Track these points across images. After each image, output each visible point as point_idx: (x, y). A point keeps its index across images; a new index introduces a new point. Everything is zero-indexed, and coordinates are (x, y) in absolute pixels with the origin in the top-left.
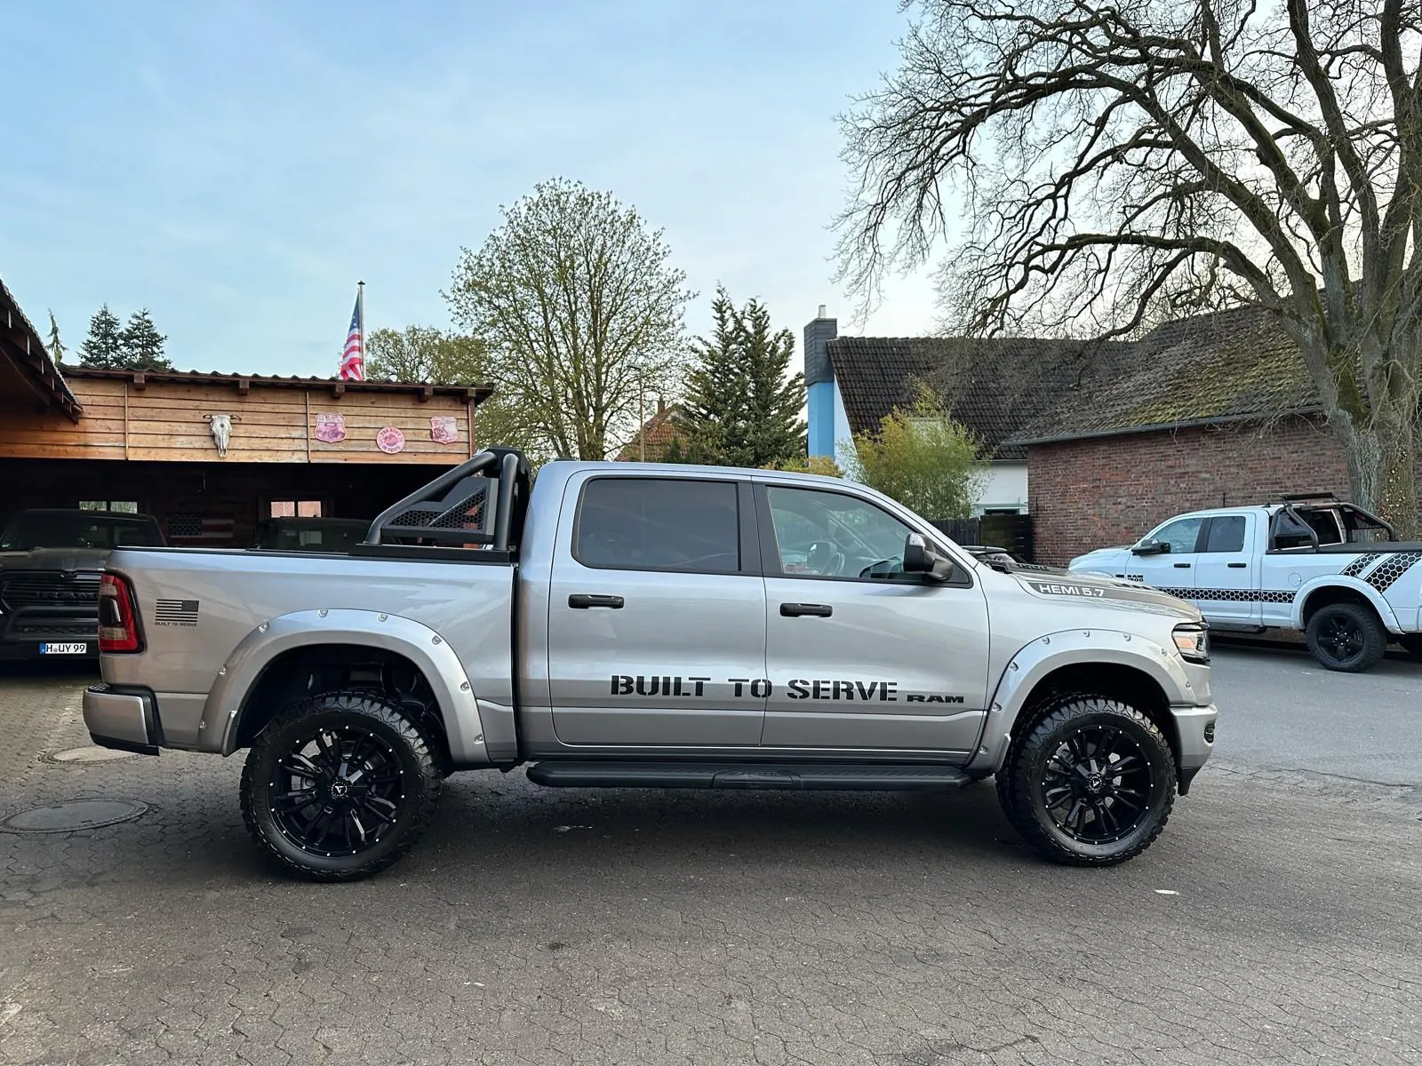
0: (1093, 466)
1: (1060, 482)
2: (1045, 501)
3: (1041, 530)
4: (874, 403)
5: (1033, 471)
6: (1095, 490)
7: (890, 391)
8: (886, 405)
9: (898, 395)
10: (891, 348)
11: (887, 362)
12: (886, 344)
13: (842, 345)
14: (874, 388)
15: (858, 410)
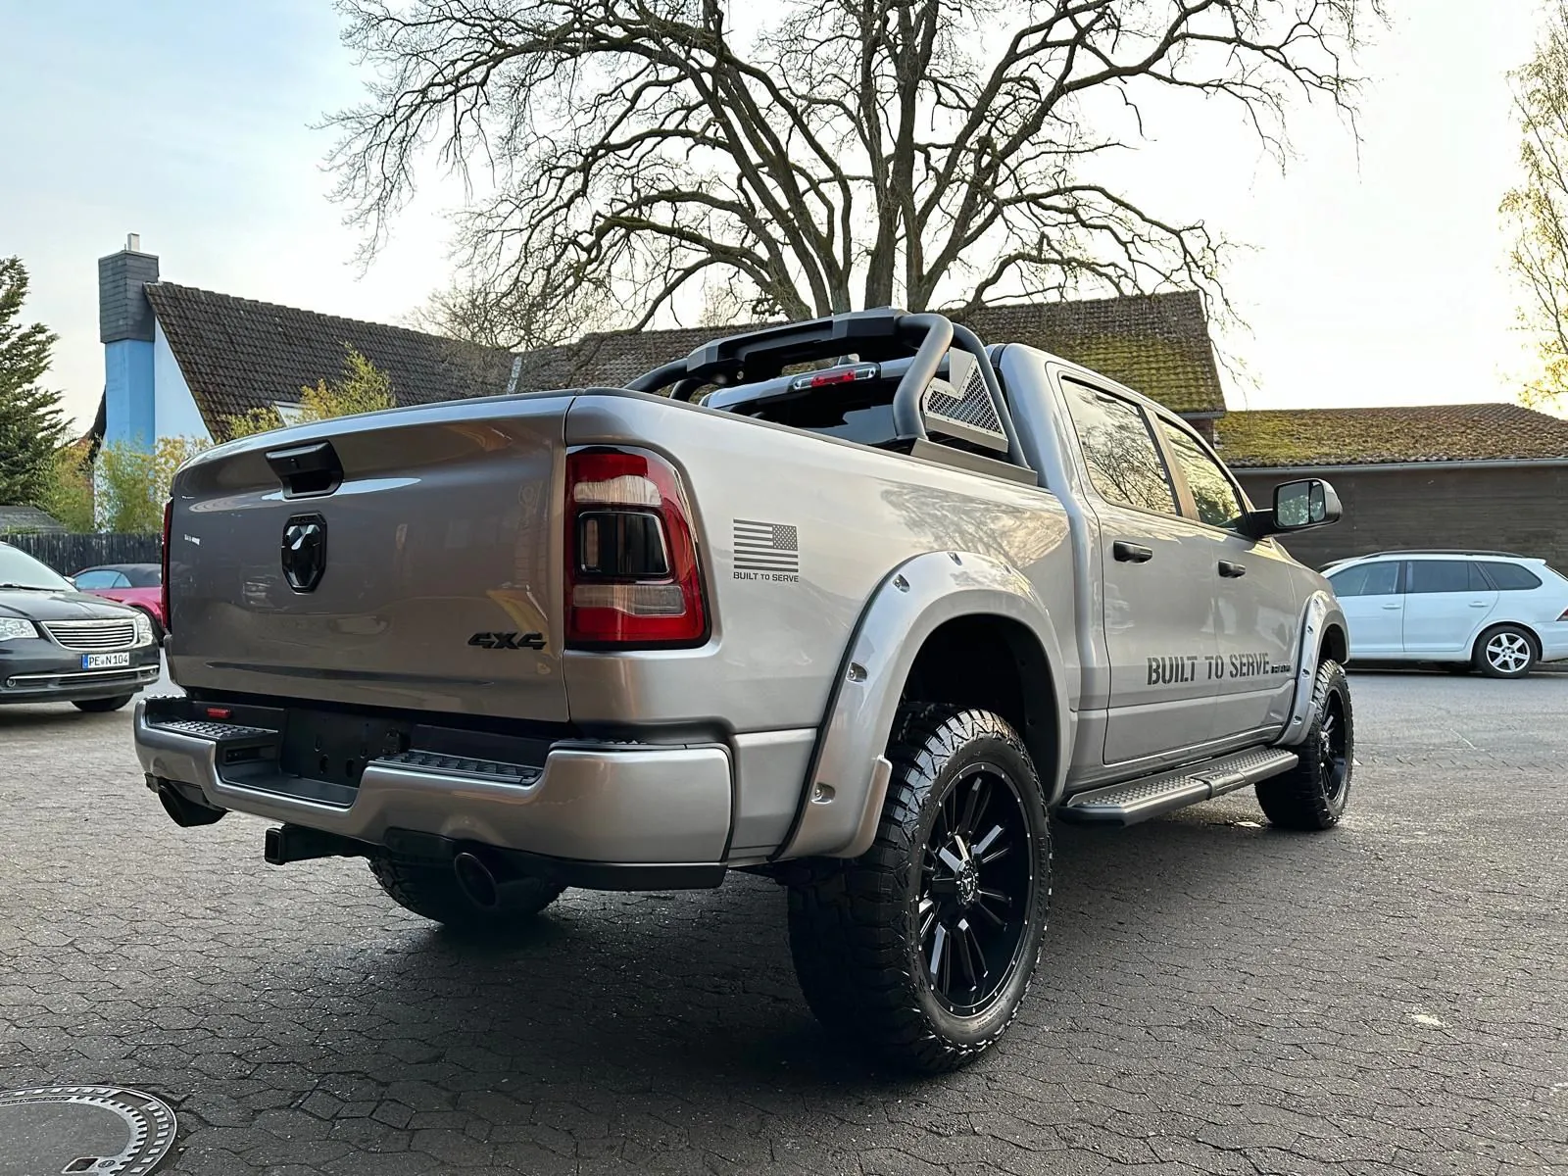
4: (226, 377)
7: (245, 366)
8: (243, 383)
9: (257, 371)
10: (238, 310)
11: (235, 327)
12: (229, 303)
13: (168, 294)
14: (223, 359)
15: (205, 383)
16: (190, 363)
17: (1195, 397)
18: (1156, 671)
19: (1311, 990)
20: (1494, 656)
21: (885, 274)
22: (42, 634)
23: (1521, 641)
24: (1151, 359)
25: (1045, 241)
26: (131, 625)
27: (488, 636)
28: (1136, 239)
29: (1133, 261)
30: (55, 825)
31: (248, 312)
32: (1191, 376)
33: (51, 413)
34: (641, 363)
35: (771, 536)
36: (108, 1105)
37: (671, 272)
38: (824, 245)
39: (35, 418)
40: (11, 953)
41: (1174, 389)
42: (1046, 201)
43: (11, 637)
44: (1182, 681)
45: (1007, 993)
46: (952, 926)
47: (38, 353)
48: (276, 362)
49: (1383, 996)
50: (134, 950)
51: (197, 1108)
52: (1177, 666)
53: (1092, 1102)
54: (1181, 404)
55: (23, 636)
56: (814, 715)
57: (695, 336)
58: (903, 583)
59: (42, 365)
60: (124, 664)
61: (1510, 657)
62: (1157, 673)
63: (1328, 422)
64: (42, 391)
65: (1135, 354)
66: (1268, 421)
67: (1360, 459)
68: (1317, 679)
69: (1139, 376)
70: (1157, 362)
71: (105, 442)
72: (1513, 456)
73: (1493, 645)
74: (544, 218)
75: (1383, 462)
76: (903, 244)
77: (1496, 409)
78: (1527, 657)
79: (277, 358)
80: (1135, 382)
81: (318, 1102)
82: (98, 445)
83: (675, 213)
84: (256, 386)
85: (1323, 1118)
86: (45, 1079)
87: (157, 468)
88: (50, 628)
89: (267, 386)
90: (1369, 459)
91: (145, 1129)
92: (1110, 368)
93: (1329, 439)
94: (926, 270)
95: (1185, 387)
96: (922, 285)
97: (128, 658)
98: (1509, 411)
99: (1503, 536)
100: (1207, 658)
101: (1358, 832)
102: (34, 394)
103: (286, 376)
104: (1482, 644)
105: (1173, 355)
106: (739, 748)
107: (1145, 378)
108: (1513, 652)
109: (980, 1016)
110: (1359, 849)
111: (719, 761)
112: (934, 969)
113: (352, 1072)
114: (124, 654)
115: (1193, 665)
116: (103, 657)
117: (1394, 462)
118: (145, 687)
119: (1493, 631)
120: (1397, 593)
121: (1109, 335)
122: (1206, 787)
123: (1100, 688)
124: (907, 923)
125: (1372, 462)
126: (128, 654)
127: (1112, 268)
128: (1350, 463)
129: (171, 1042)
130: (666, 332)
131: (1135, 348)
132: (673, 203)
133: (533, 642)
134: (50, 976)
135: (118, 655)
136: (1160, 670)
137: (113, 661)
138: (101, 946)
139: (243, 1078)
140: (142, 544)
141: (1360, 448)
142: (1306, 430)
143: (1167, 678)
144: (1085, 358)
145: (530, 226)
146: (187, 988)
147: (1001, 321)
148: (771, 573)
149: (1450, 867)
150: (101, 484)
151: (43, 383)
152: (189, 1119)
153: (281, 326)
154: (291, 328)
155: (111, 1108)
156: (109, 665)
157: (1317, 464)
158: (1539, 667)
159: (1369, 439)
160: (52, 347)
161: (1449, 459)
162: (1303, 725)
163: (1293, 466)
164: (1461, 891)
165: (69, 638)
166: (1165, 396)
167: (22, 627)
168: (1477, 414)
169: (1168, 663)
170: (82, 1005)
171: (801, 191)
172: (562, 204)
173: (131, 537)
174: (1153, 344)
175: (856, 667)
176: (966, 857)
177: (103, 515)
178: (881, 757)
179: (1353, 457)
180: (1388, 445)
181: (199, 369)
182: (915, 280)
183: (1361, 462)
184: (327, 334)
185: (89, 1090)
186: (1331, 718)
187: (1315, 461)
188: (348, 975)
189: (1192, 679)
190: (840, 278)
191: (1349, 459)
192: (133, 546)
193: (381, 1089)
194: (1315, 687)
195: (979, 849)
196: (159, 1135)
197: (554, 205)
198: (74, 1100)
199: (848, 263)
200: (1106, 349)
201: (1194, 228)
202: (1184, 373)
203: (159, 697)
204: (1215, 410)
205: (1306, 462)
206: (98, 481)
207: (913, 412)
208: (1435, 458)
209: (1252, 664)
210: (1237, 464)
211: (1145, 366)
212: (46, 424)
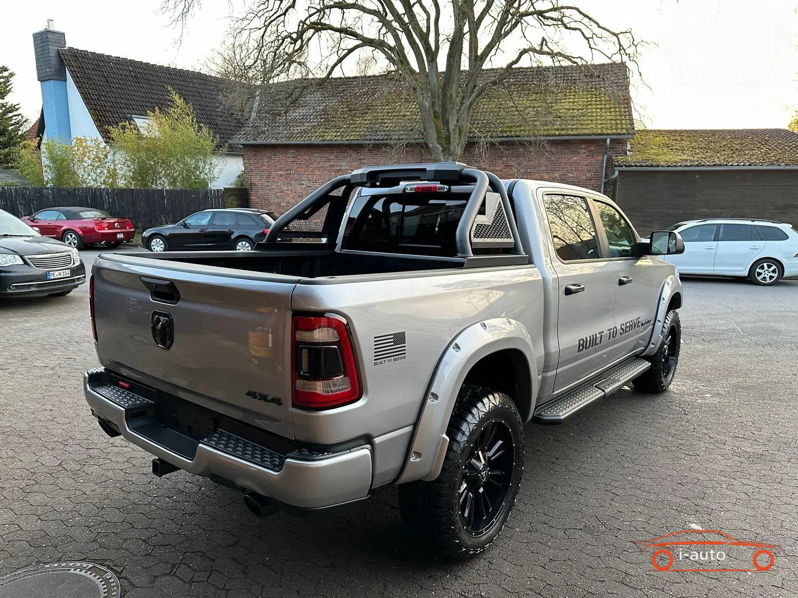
0: (287, 161)
1: (265, 169)
2: (256, 180)
3: (254, 197)
4: (106, 101)
5: (247, 161)
6: (288, 175)
7: (116, 95)
8: (115, 104)
9: (122, 98)
10: (109, 63)
11: (109, 73)
12: (104, 59)
13: (71, 54)
14: (103, 91)
15: (95, 105)
16: (86, 94)
17: (619, 126)
18: (583, 345)
19: (643, 505)
20: (759, 274)
21: (457, 55)
22: (25, 263)
23: (774, 267)
24: (598, 103)
25: (544, 42)
26: (70, 255)
27: (255, 393)
28: (594, 36)
29: (592, 48)
30: (44, 380)
31: (115, 64)
32: (618, 113)
33: (15, 116)
34: (325, 97)
35: (392, 340)
36: (88, 575)
37: (340, 52)
38: (424, 37)
39: (6, 119)
40: (32, 471)
41: (609, 121)
42: (547, 15)
43: (10, 264)
44: (595, 345)
45: (500, 519)
46: (475, 492)
47: (5, 83)
48: (132, 93)
49: (677, 509)
50: (90, 469)
51: (129, 576)
52: (593, 339)
53: (536, 578)
54: (612, 130)
55: (16, 263)
56: (412, 420)
57: (354, 81)
58: (457, 347)
59: (8, 89)
60: (68, 275)
61: (768, 275)
63: (688, 139)
64: (9, 104)
65: (589, 99)
66: (657, 137)
67: (703, 164)
68: (665, 322)
69: (590, 112)
70: (601, 105)
71: (45, 137)
72: (783, 164)
73: (759, 268)
74: (272, 21)
75: (715, 165)
76: (467, 36)
77: (778, 132)
78: (776, 275)
79: (132, 90)
80: (588, 116)
81: (182, 570)
82: (41, 139)
83: (343, 14)
84: (122, 106)
85: (641, 589)
86: (58, 556)
87: (74, 153)
88: (29, 259)
89: (127, 106)
90: (708, 163)
91: (106, 590)
92: (576, 107)
93: (688, 150)
94: (480, 52)
95: (615, 120)
96: (477, 59)
97: (69, 272)
98: (785, 134)
99: (772, 206)
100: (608, 330)
101: (677, 394)
102: (5, 106)
103: (137, 101)
104: (754, 268)
105: (610, 101)
106: (376, 444)
107: (594, 114)
108: (769, 272)
109: (487, 533)
110: (677, 407)
111: (367, 455)
112: (466, 515)
113: (199, 552)
114: (67, 271)
115: (601, 336)
116: (57, 273)
117: (720, 165)
118: (79, 286)
119: (759, 262)
120: (714, 240)
121: (577, 87)
122: (603, 393)
123: (554, 361)
124: (454, 506)
125: (709, 165)
126: (69, 270)
127: (579, 59)
128: (697, 166)
129: (113, 531)
130: (338, 78)
131: (589, 96)
132: (342, 9)
134: (52, 486)
135: (64, 271)
137: (62, 274)
138: (74, 466)
139: (146, 555)
140: (69, 193)
141: (704, 156)
142: (676, 144)
143: (588, 346)
144: (563, 101)
145: (265, 26)
146: (117, 495)
147: (519, 76)
148: (392, 358)
149: (719, 420)
150: (45, 161)
151: (10, 100)
152: (126, 583)
153: (133, 72)
154: (138, 72)
155: (89, 576)
156: (60, 277)
157: (680, 166)
158: (782, 280)
159: (709, 151)
160: (12, 80)
161: (749, 165)
162: (655, 347)
163: (667, 166)
164: (722, 437)
165: (39, 263)
166: (603, 125)
167: (15, 258)
168: (767, 135)
169: (588, 339)
170: (70, 506)
171: (412, 4)
172: (282, 13)
173: (64, 189)
174: (599, 94)
175: (433, 394)
176: (483, 462)
177: (48, 176)
178: (444, 436)
179: (699, 162)
180: (719, 155)
181: (91, 97)
182: (473, 58)
183: (703, 165)
184: (158, 76)
185: (78, 564)
186: (670, 337)
187: (679, 164)
188: (192, 487)
189: (600, 343)
190: (433, 56)
191: (697, 163)
192: (64, 194)
193: (212, 563)
194: (663, 327)
195: (490, 454)
196: (113, 594)
197: (278, 14)
198: (72, 571)
199: (437, 47)
200: (574, 96)
201: (626, 32)
202: (615, 111)
203: (94, 372)
204: (629, 134)
205: (674, 164)
206: (44, 159)
207: (466, 241)
208: (742, 164)
209: (632, 326)
210: (638, 164)
211: (594, 107)
212: (13, 122)
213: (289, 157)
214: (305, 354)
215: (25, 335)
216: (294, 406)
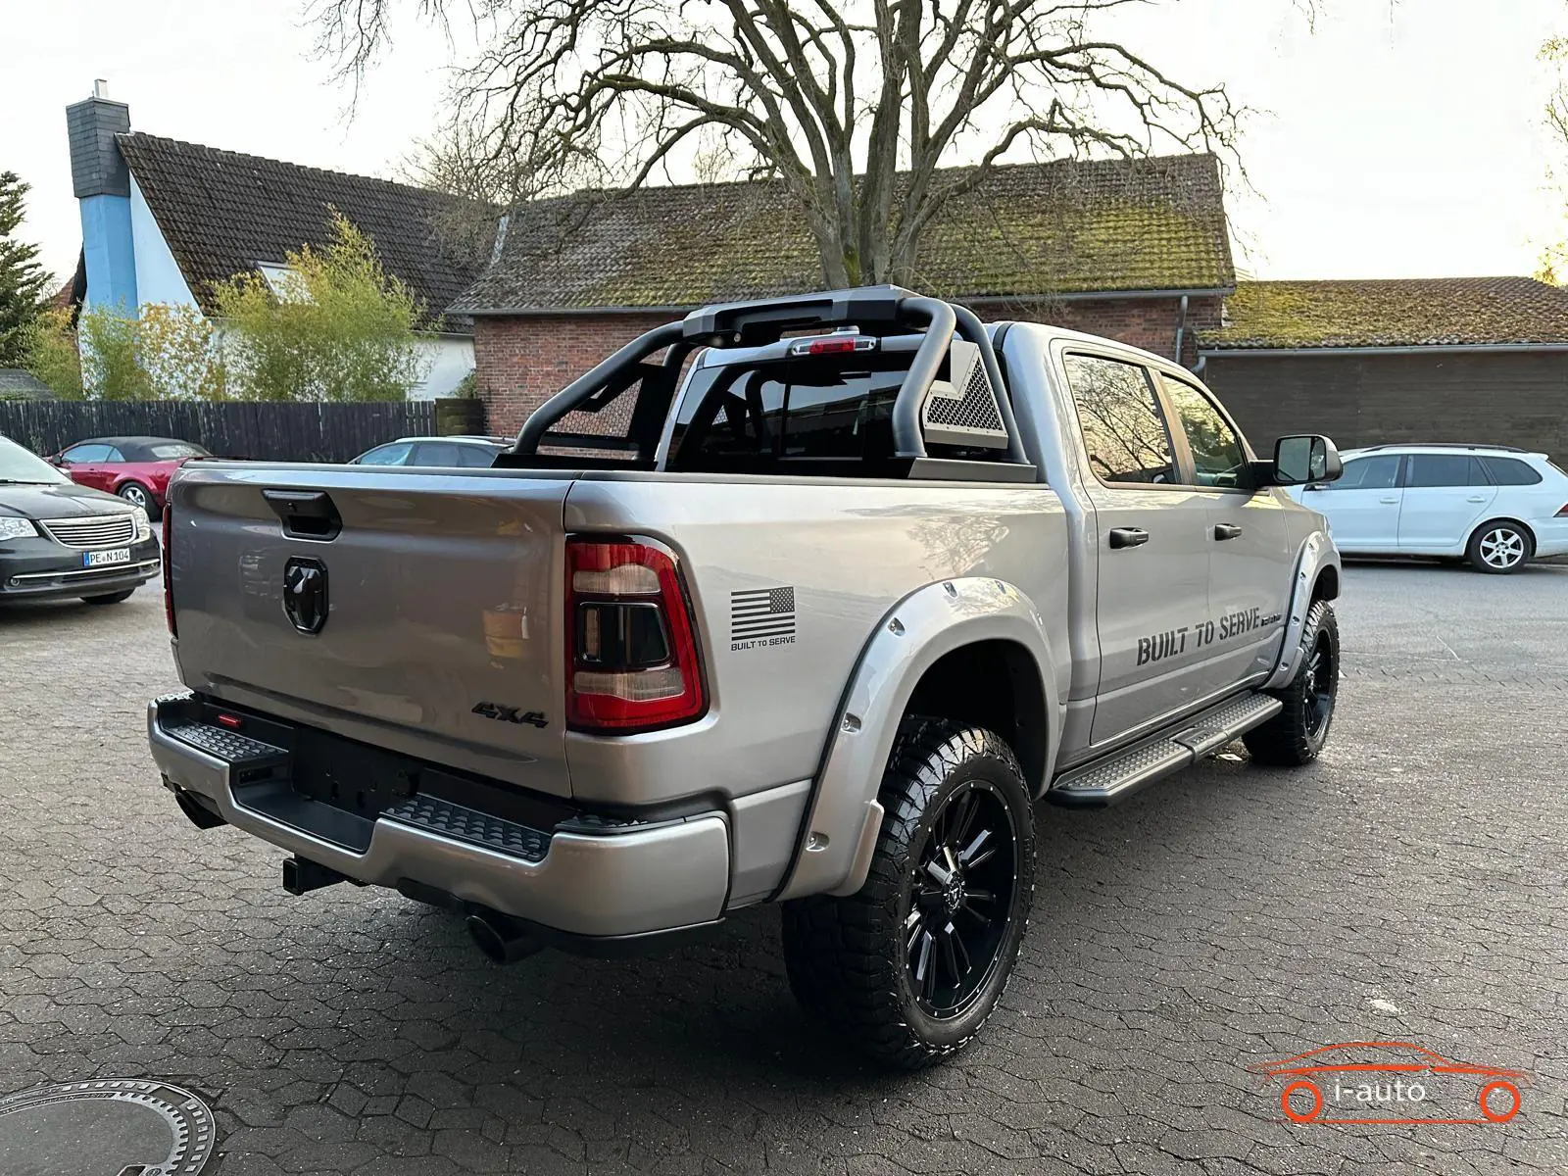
0: (559, 347)
1: (518, 363)
2: (499, 383)
3: (496, 417)
4: (206, 235)
5: (481, 348)
6: (561, 374)
7: (226, 223)
8: (224, 241)
9: (238, 229)
10: (214, 162)
11: (213, 181)
12: (205, 155)
13: (140, 145)
14: (202, 215)
15: (185, 242)
16: (168, 220)
17: (1205, 272)
18: (1147, 651)
19: (1277, 968)
20: (1488, 551)
21: (889, 137)
22: (42, 533)
23: (1516, 537)
24: (1163, 229)
25: (1057, 108)
26: (129, 521)
27: (492, 706)
28: (1153, 100)
29: (1148, 124)
30: (72, 751)
31: (225, 164)
32: (1202, 248)
33: (30, 267)
34: (633, 224)
35: (768, 602)
36: (149, 1103)
37: (663, 133)
38: (825, 104)
39: (12, 273)
40: (43, 914)
41: (1184, 263)
42: (1060, 59)
43: (11, 536)
44: (1171, 654)
45: (989, 988)
46: (938, 931)
47: (11, 203)
48: (257, 218)
49: (1344, 975)
50: (160, 910)
51: (232, 1106)
52: (1167, 641)
53: (1064, 1103)
54: (1191, 278)
55: (23, 535)
56: (808, 767)
57: (689, 194)
58: (898, 626)
59: (16, 216)
60: (125, 560)
61: (1504, 553)
62: (1147, 653)
63: (1340, 297)
64: (18, 245)
65: (1146, 222)
66: (1279, 294)
67: (1370, 341)
68: (1307, 622)
69: (1149, 247)
70: (1169, 232)
71: (87, 304)
72: (1526, 340)
73: (1487, 540)
74: (530, 75)
75: (1393, 344)
76: (908, 102)
77: (1513, 284)
78: (1520, 553)
79: (258, 214)
80: (1145, 254)
81: (344, 1096)
82: (79, 309)
83: (668, 63)
84: (238, 245)
85: (1278, 1122)
86: (89, 1069)
87: (142, 333)
88: (48, 527)
89: (249, 244)
90: (1379, 341)
91: (186, 1132)
92: (1120, 237)
93: (1339, 317)
94: (932, 131)
95: (1196, 260)
96: (928, 147)
97: (128, 554)
98: (1526, 286)
99: (1507, 421)
100: (1197, 627)
101: (1336, 768)
102: (10, 248)
103: (268, 235)
104: (1476, 539)
105: (1186, 224)
106: (736, 812)
107: (1156, 250)
108: (1507, 548)
109: (960, 1016)
110: (1335, 790)
111: (717, 831)
112: (920, 976)
113: (374, 1060)
114: (124, 551)
115: (1183, 637)
116: (104, 554)
117: (1404, 344)
118: (147, 581)
119: (1489, 526)
120: (1397, 486)
121: (1121, 200)
122: (1190, 753)
123: (1090, 677)
124: (896, 950)
125: (1381, 345)
126: (128, 550)
127: (1126, 140)
128: (1359, 345)
129: (202, 1023)
130: (658, 189)
131: (1146, 216)
132: (666, 54)
133: (537, 720)
134: (81, 943)
135: (118, 551)
136: (1151, 650)
137: (114, 557)
138: (129, 906)
139: (271, 1067)
140: (132, 412)
141: (1371, 328)
142: (1317, 306)
143: (1157, 655)
144: (1095, 226)
145: (516, 84)
146: (214, 957)
147: (1010, 181)
148: (768, 638)
149: (1421, 813)
150: (87, 350)
151: (19, 236)
152: (226, 1118)
153: (260, 179)
154: (271, 181)
155: (152, 1106)
156: (110, 562)
157: (1326, 346)
158: (1532, 562)
159: (1380, 318)
160: (25, 197)
161: (1460, 343)
162: (1289, 671)
163: (1300, 347)
164: (1429, 844)
165: (70, 536)
166: (1175, 270)
167: (21, 525)
168: (1493, 289)
169: (1158, 640)
170: (116, 979)
171: (801, 42)
172: (549, 59)
173: (121, 405)
174: (1165, 212)
175: (851, 717)
176: (953, 868)
177: (91, 379)
178: (874, 802)
179: (1363, 338)
180: (1400, 325)
181: (178, 227)
182: (920, 141)
183: (1370, 345)
184: (308, 188)
185: (131, 1084)
186: (1319, 655)
187: (1324, 343)
188: (365, 943)
189: (1182, 651)
190: (842, 140)
191: (1358, 340)
192: (123, 415)
193: (402, 1081)
194: (1305, 631)
195: (966, 855)
196: (200, 1139)
197: (541, 61)
198: (117, 1096)
199: (850, 124)
200: (1117, 216)
201: (1214, 91)
202: (1195, 244)
203: (170, 699)
204: (1225, 286)
205: (1314, 343)
206: (83, 347)
207: (912, 426)
208: (1446, 341)
209: (1242, 623)
210: (1244, 344)
211: (1156, 236)
212: (25, 279)
213: (564, 339)
214: (592, 617)
215: (38, 673)
216: (571, 727)
